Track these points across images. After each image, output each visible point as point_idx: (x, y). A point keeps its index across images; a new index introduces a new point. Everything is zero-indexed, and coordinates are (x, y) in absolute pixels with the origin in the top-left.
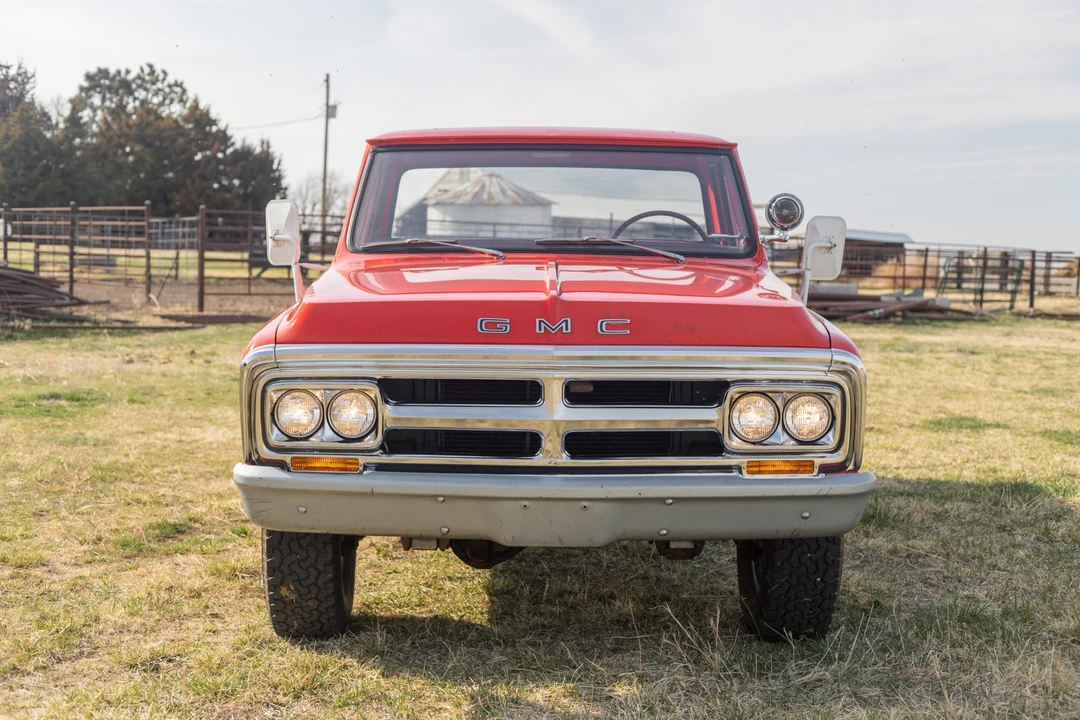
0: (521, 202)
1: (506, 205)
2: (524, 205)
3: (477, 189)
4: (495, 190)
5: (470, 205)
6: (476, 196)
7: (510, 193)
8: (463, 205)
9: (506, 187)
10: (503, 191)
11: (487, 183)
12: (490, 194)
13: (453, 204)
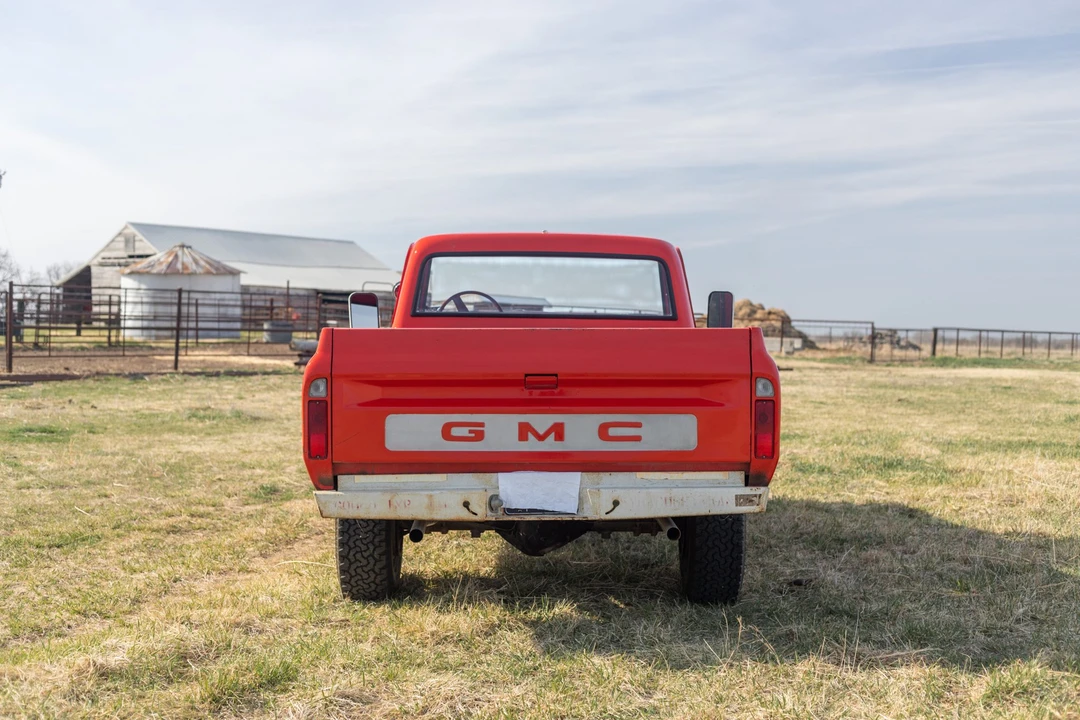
0: (214, 272)
1: (200, 274)
2: (217, 274)
3: (170, 259)
4: (188, 260)
5: (166, 274)
6: (170, 265)
7: (202, 263)
8: (159, 274)
9: (197, 257)
10: (196, 262)
11: (180, 253)
12: (183, 264)
13: (148, 273)
